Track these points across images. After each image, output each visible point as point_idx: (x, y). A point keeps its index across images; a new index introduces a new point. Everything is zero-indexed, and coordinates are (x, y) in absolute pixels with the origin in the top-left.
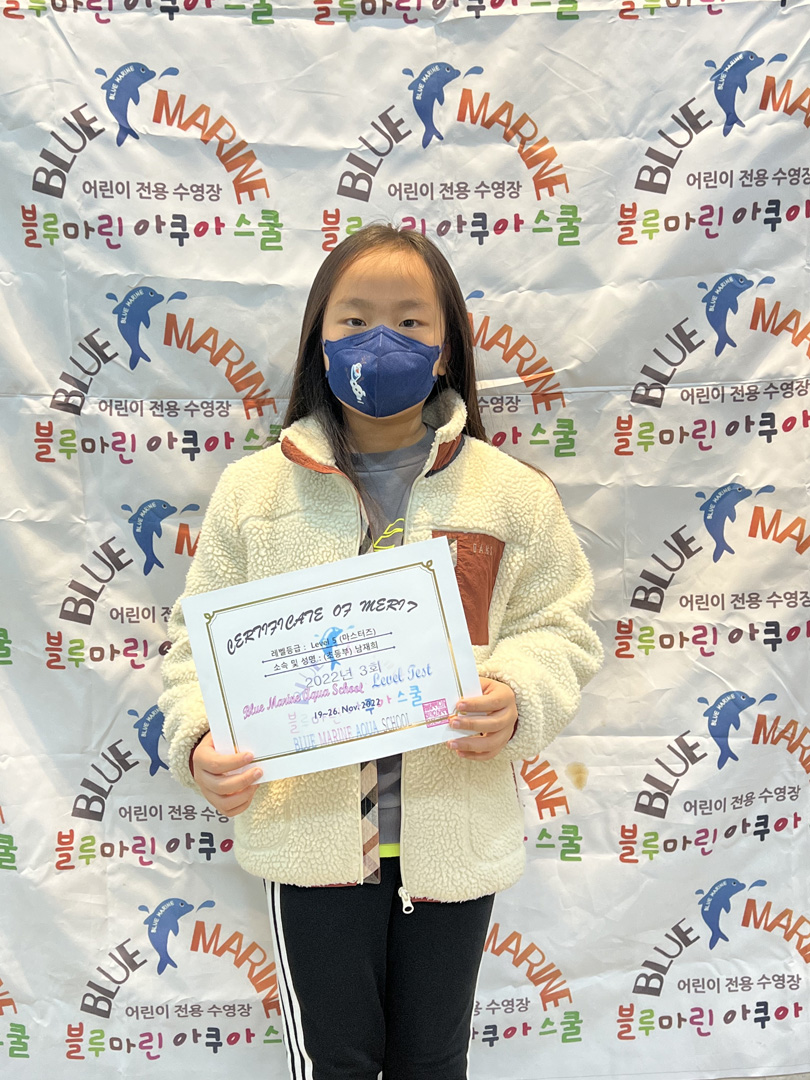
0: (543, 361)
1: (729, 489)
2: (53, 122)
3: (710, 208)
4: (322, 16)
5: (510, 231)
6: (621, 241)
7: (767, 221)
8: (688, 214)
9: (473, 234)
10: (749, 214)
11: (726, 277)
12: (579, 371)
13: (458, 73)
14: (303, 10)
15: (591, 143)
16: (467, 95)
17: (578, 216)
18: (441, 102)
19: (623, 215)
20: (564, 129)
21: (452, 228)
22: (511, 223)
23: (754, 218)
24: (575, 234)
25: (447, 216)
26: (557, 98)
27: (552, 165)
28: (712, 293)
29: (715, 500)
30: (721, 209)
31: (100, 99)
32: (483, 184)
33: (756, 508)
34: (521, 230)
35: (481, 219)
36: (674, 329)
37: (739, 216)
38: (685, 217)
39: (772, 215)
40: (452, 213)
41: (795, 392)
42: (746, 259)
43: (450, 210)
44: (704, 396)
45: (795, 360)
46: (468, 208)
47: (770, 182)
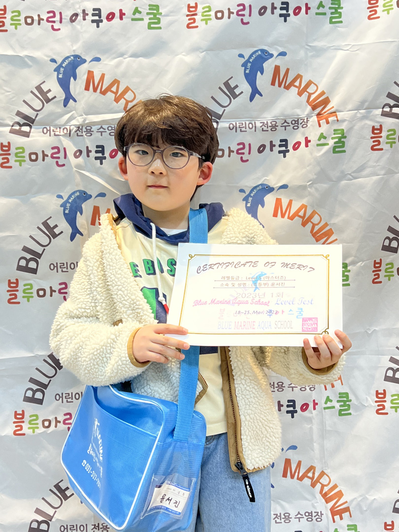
1: (260, 187)
3: (243, 5)
5: (116, 20)
6: (188, 27)
7: (281, 15)
8: (229, 9)
9: (93, 21)
10: (269, 11)
11: (256, 51)
17: (160, 12)
19: (189, 11)
21: (79, 17)
22: (117, 14)
23: (273, 13)
24: (159, 22)
25: (76, 10)
28: (248, 61)
29: (252, 195)
30: (250, 6)
33: (277, 198)
34: (124, 19)
35: (97, 12)
36: (224, 84)
37: (262, 11)
38: (227, 11)
39: (284, 12)
40: (79, 8)
41: (300, 126)
42: (270, 40)
43: (77, 6)
44: (243, 127)
45: (299, 106)
46: (89, 5)
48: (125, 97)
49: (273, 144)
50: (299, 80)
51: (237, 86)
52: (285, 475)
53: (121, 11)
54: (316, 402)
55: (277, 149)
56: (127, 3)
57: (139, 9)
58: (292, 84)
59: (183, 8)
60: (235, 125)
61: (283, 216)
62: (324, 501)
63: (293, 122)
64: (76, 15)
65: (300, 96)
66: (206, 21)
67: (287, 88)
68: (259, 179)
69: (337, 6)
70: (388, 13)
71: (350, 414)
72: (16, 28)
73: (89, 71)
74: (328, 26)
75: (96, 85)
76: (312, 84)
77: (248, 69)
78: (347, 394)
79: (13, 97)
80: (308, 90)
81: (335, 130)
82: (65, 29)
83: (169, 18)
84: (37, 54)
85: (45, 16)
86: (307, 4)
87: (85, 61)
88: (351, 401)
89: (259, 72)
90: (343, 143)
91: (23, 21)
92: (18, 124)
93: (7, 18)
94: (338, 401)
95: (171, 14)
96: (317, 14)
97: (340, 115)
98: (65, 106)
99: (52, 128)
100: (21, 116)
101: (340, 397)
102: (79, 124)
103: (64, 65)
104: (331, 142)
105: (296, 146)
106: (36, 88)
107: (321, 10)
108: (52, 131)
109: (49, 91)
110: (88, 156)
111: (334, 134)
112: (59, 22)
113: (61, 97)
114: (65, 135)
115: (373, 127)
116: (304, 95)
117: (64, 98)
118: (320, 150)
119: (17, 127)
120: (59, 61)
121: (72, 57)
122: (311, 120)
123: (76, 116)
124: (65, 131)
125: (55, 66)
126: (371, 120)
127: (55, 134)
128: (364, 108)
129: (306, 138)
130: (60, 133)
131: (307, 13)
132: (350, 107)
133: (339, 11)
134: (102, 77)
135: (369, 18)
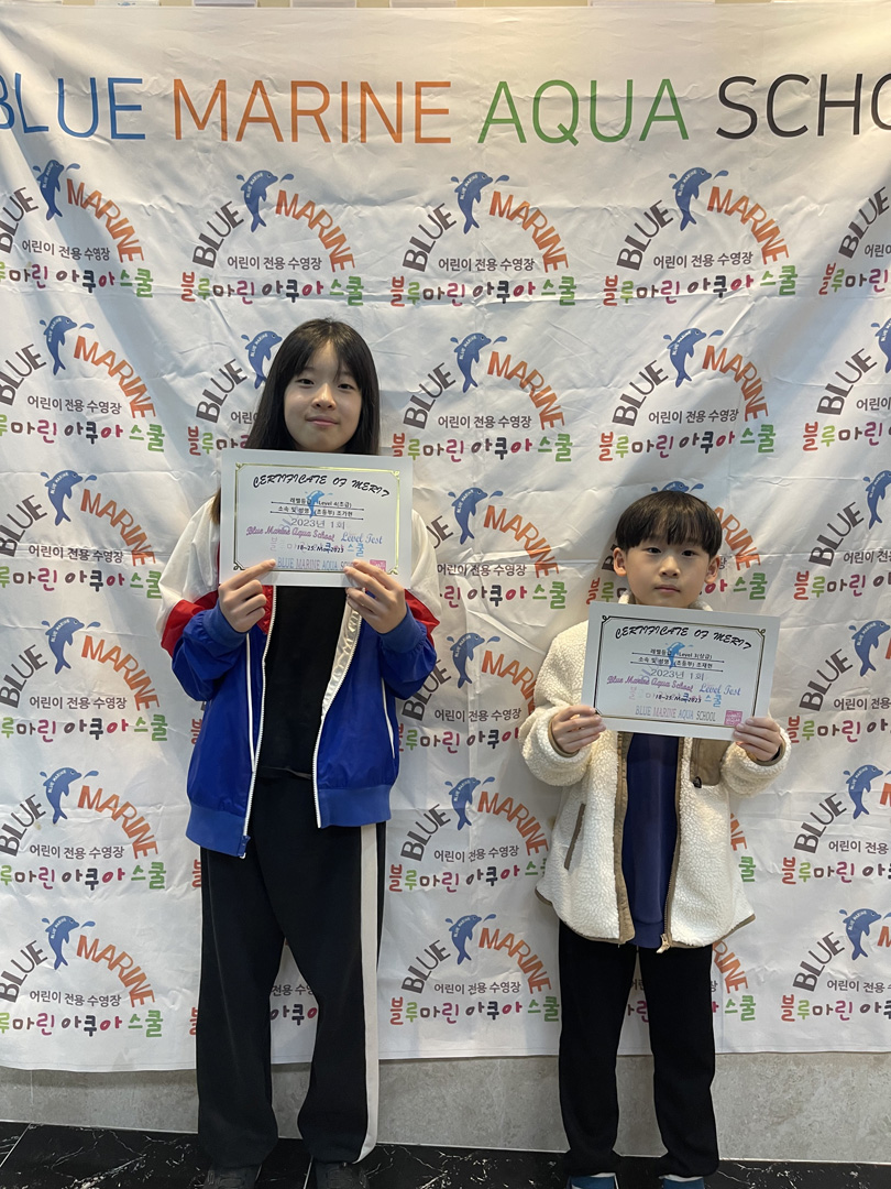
0: (543, 540)
2: (212, 372)
3: (665, 437)
4: (396, 300)
5: (522, 450)
6: (601, 458)
7: (702, 446)
8: (649, 441)
9: (497, 452)
10: (690, 441)
12: (568, 549)
13: (490, 341)
14: (383, 296)
15: (581, 391)
16: (495, 356)
17: (570, 442)
18: (477, 361)
19: (603, 441)
20: (563, 381)
21: (481, 447)
22: (523, 445)
23: (694, 444)
24: (568, 454)
25: (479, 439)
26: (557, 360)
27: (553, 406)
30: (671, 438)
31: (244, 356)
32: (504, 418)
34: (530, 450)
35: (502, 442)
37: (683, 443)
38: (646, 444)
40: (482, 438)
42: (687, 471)
43: (481, 435)
46: (494, 434)
47: (707, 420)
48: (526, 534)
53: (527, 440)
56: (535, 432)
57: (547, 439)
59: (596, 437)
62: (718, 970)
64: (479, 444)
69: (768, 433)
70: (828, 445)
71: (753, 880)
72: (414, 459)
73: (489, 507)
74: (756, 455)
75: (496, 521)
76: (734, 520)
78: (751, 859)
80: (728, 527)
81: (755, 574)
82: (467, 459)
83: (580, 449)
84: (435, 487)
85: (444, 447)
86: (731, 432)
87: (486, 495)
88: (755, 866)
90: (764, 589)
91: (422, 450)
93: (405, 447)
95: (582, 444)
96: (742, 442)
97: (763, 558)
99: (448, 565)
102: (475, 562)
104: (749, 588)
107: (749, 438)
109: (446, 526)
110: (483, 597)
111: (754, 578)
112: (460, 452)
114: (460, 574)
115: (798, 573)
120: (458, 495)
122: (728, 560)
123: (473, 553)
124: (461, 570)
125: (454, 499)
127: (450, 571)
129: (722, 581)
130: (455, 571)
131: (730, 442)
132: (774, 549)
133: (770, 437)
134: (504, 512)
135: (805, 448)
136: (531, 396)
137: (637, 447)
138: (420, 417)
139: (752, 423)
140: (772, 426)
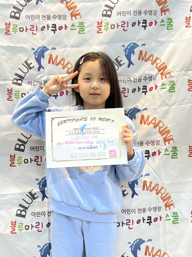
1: (134, 109)
3: (124, 22)
5: (63, 29)
6: (98, 32)
7: (143, 26)
8: (117, 24)
9: (52, 30)
10: (137, 24)
11: (131, 44)
15: (88, 4)
17: (84, 25)
19: (98, 25)
21: (45, 28)
22: (64, 27)
23: (139, 25)
24: (84, 31)
25: (44, 25)
27: (76, 10)
28: (127, 48)
29: (130, 113)
30: (128, 22)
32: (55, 15)
33: (142, 115)
34: (67, 29)
35: (54, 26)
36: (115, 59)
37: (133, 25)
38: (117, 25)
39: (144, 25)
40: (46, 24)
41: (153, 79)
42: (137, 38)
43: (44, 23)
44: (125, 80)
45: (152, 70)
46: (50, 22)
47: (143, 15)
48: (67, 66)
49: (140, 88)
50: (152, 57)
51: (121, 61)
52: (146, 254)
53: (65, 25)
54: (161, 217)
55: (141, 90)
56: (68, 22)
57: (74, 24)
58: (148, 59)
59: (95, 23)
60: (120, 79)
61: (145, 124)
63: (149, 78)
64: (44, 27)
65: (153, 65)
66: (106, 30)
67: (146, 61)
68: (133, 105)
69: (170, 21)
71: (178, 223)
72: (15, 33)
73: (50, 54)
74: (166, 31)
75: (53, 61)
76: (159, 59)
77: (127, 52)
78: (177, 213)
79: (14, 67)
80: (156, 62)
81: (170, 81)
82: (39, 34)
83: (88, 29)
84: (25, 46)
85: (29, 28)
86: (155, 21)
87: (48, 49)
88: (178, 216)
89: (132, 53)
90: (174, 87)
91: (18, 30)
92: (16, 79)
93: (11, 28)
94: (172, 216)
95: (90, 26)
96: (160, 25)
97: (172, 74)
98: (39, 71)
99: (32, 82)
100: (18, 75)
101: (173, 214)
102: (45, 80)
103: (38, 51)
104: (168, 87)
105: (151, 89)
106: (24, 62)
107: (163, 23)
108: (32, 83)
109: (31, 63)
111: (169, 83)
112: (36, 30)
113: (37, 67)
115: (189, 80)
116: (154, 64)
117: (38, 67)
118: (162, 91)
119: (15, 81)
120: (36, 49)
121: (42, 48)
122: (158, 76)
123: (44, 76)
124: (39, 83)
125: (34, 51)
126: (188, 76)
127: (34, 84)
128: (184, 70)
129: (156, 85)
130: (36, 84)
131: (155, 25)
132: (177, 70)
133: (171, 23)
134: (57, 57)
135: (186, 27)
136: (66, 6)
137: (113, 27)
138: (17, 15)
139: (164, 17)
140: (171, 19)
